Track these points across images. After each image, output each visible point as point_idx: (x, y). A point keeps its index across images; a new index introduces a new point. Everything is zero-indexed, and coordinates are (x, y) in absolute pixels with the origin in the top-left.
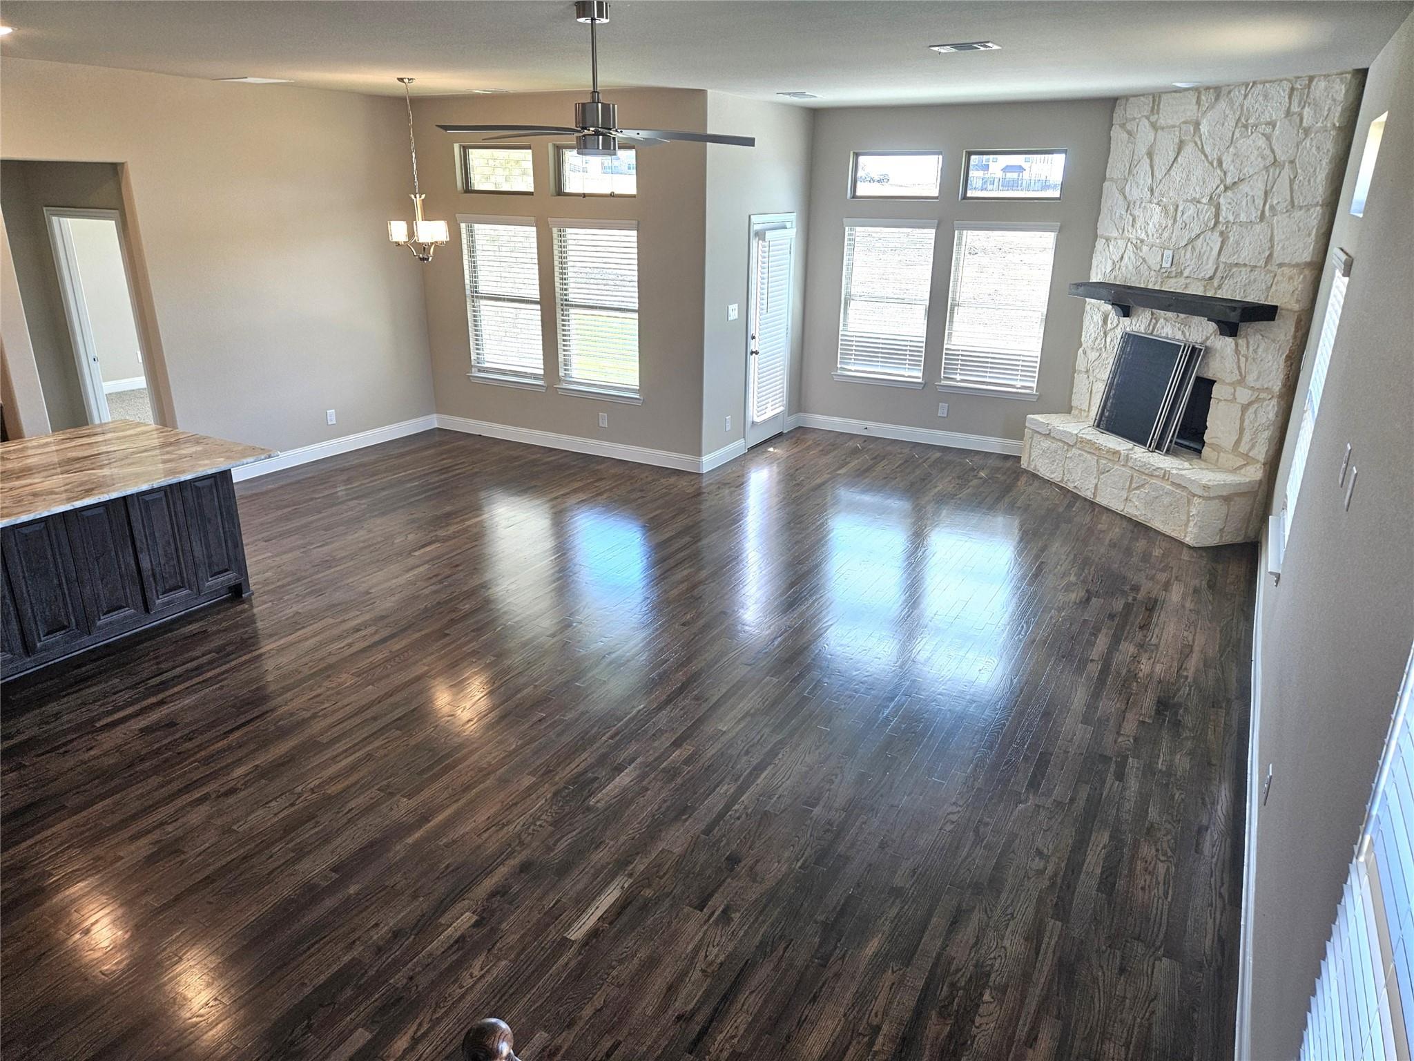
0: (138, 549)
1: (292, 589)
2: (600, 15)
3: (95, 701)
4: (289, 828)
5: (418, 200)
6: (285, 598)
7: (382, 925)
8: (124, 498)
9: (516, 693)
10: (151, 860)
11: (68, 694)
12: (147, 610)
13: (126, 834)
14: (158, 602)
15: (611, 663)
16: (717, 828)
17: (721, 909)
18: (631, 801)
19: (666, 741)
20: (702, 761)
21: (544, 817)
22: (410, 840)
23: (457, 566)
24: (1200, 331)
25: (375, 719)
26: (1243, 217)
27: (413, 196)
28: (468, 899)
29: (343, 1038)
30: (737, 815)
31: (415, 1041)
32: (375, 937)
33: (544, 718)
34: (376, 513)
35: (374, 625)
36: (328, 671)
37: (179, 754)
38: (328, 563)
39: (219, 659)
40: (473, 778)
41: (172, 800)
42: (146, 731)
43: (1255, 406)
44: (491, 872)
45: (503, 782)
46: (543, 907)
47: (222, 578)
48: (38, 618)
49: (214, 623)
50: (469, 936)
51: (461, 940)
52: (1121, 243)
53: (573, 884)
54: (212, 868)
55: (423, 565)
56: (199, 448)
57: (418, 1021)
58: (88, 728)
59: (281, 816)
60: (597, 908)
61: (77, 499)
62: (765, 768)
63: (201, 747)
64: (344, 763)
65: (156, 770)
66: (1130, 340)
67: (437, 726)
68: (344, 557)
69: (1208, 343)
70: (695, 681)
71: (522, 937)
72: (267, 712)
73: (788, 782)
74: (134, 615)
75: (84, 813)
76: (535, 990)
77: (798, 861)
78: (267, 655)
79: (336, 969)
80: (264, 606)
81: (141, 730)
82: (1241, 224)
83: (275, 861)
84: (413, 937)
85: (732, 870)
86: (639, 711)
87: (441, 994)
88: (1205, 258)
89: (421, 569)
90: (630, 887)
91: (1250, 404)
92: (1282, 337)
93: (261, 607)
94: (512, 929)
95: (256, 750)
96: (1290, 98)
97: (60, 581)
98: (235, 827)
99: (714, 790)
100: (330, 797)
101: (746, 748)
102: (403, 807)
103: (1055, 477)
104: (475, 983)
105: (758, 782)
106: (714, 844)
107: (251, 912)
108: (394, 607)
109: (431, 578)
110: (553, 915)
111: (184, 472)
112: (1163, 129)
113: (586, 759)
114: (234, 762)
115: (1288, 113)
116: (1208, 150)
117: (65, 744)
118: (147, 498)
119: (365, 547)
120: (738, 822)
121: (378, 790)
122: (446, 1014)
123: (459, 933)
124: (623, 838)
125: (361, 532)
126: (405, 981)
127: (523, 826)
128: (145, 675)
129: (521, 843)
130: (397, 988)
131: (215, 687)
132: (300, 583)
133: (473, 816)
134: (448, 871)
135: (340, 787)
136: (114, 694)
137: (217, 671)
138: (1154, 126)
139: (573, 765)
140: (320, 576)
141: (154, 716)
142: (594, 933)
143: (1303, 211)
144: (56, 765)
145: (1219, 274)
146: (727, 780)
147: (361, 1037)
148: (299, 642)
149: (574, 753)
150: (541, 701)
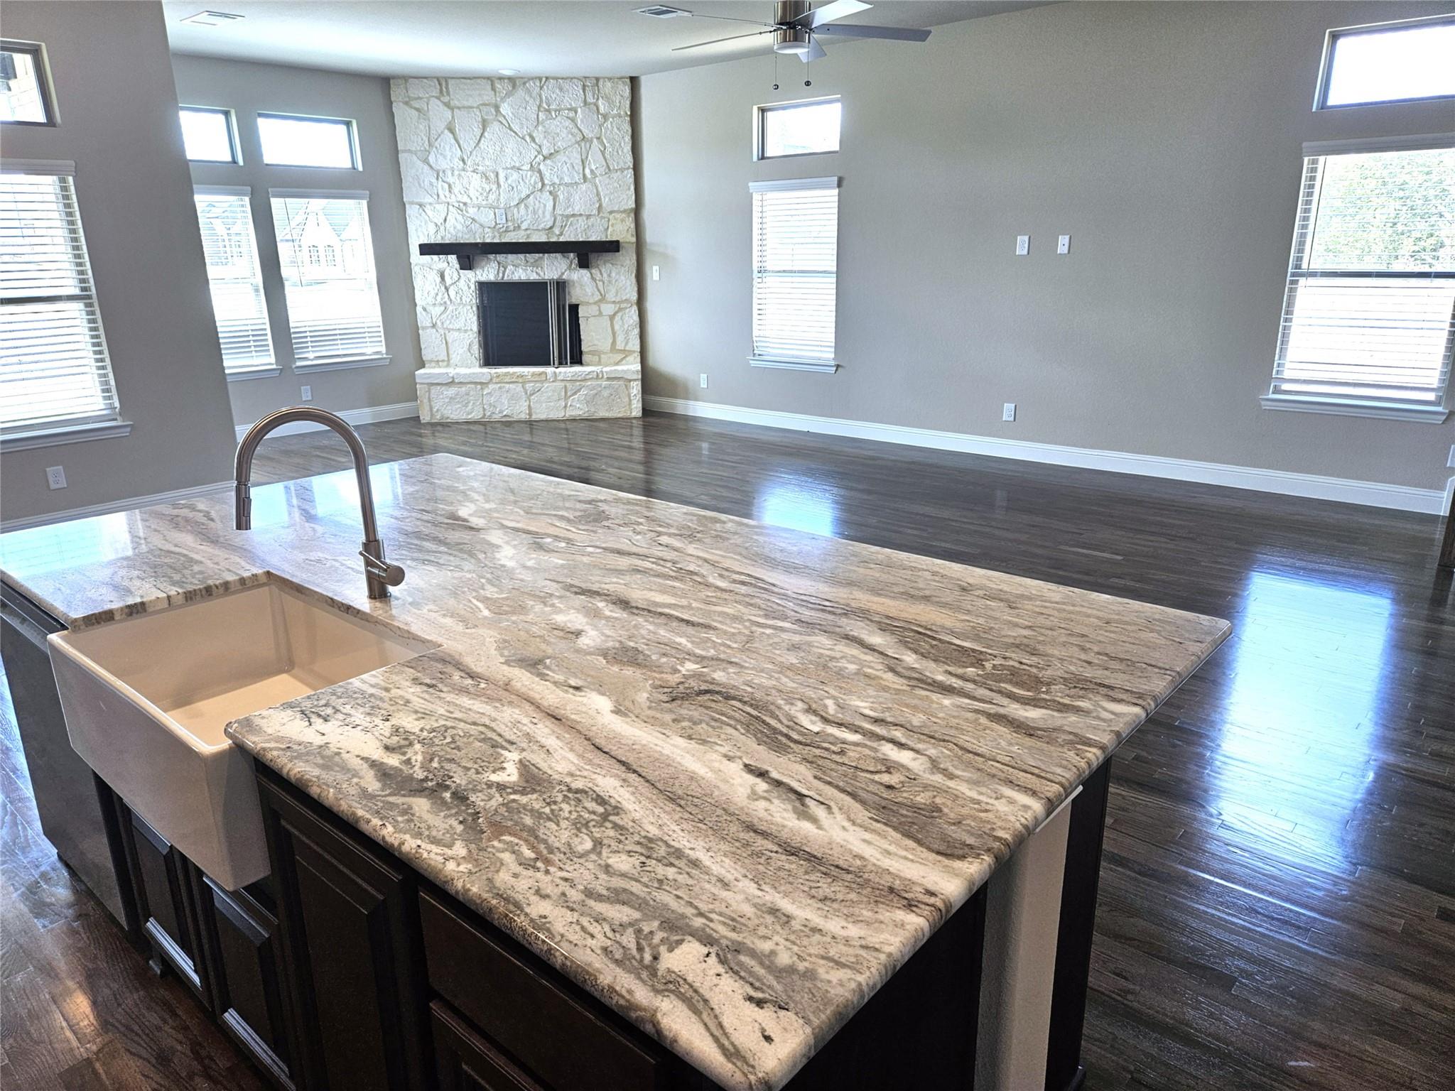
24: (551, 269)
26: (567, 180)
43: (620, 314)
52: (442, 208)
66: (483, 287)
69: (564, 277)
82: (567, 185)
88: (540, 212)
91: (615, 314)
92: (628, 262)
96: (584, 91)
112: (459, 108)
115: (585, 102)
116: (516, 128)
138: (447, 105)
143: (619, 173)
145: (558, 223)
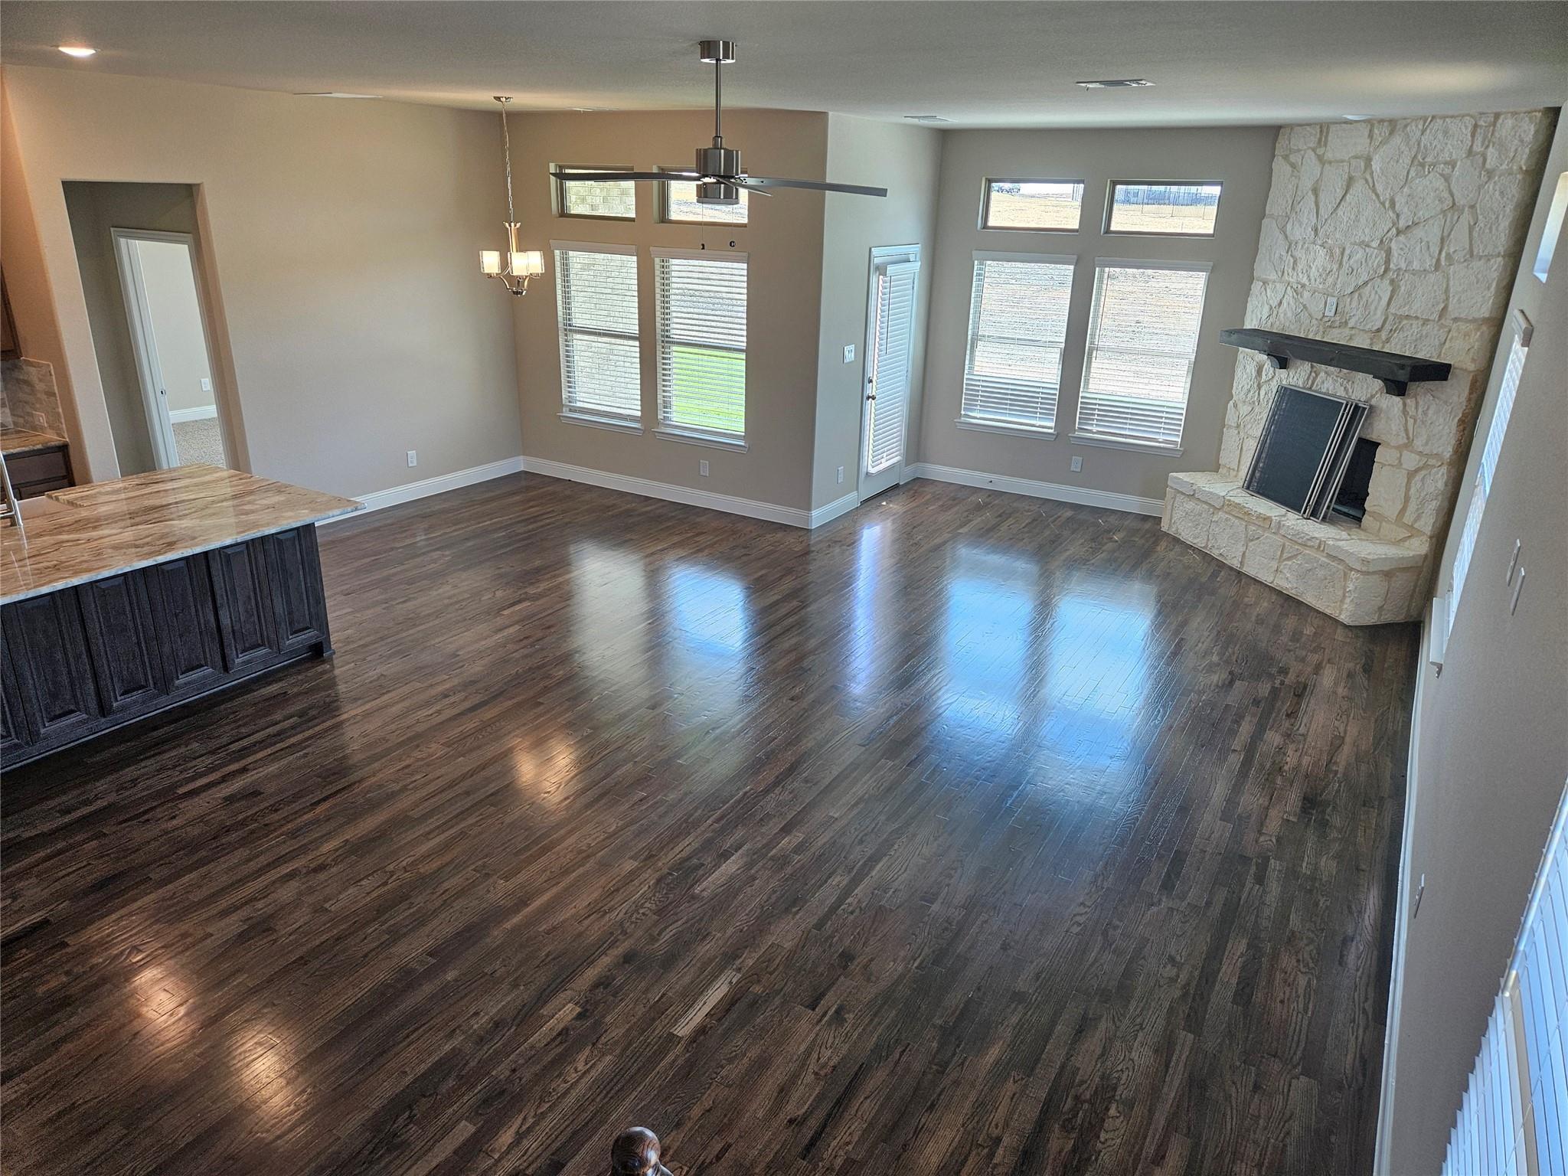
0: (219, 604)
1: (376, 649)
2: (726, 57)
3: (175, 767)
4: (381, 909)
5: (513, 228)
6: (369, 659)
7: (482, 1014)
8: (206, 553)
9: (615, 770)
10: (243, 938)
11: (146, 758)
12: (226, 669)
13: (213, 910)
14: (237, 661)
15: (715, 740)
16: (830, 922)
17: (832, 1010)
18: (738, 892)
19: (773, 827)
20: (812, 851)
21: (647, 905)
22: (508, 925)
23: (549, 627)
24: (1365, 388)
25: (467, 793)
26: (1416, 265)
27: (507, 225)
28: (570, 989)
29: (446, 1130)
30: (851, 909)
31: (520, 1137)
32: (475, 1027)
33: (645, 798)
34: (461, 566)
35: (464, 691)
36: (416, 740)
37: (266, 825)
38: (413, 620)
39: (301, 724)
40: (572, 860)
41: (260, 876)
42: (230, 800)
43: (1423, 473)
44: (593, 962)
45: (604, 866)
46: (649, 1001)
47: (303, 636)
48: (115, 677)
49: (293, 685)
50: (573, 1029)
51: (564, 1032)
52: (1280, 287)
53: (680, 977)
54: (304, 949)
55: (511, 625)
56: (281, 498)
57: (522, 1116)
58: (169, 796)
59: (374, 895)
60: (705, 1003)
61: (157, 553)
62: (880, 859)
63: (287, 820)
64: (437, 840)
65: (243, 842)
66: (1288, 395)
67: (533, 803)
68: (429, 615)
69: (1373, 402)
70: (804, 762)
71: (628, 1031)
72: (355, 783)
73: (904, 875)
74: (213, 674)
75: (170, 887)
76: (642, 1087)
77: (915, 961)
78: (352, 721)
79: (437, 1059)
80: (347, 667)
81: (226, 799)
82: (1414, 273)
83: (369, 942)
84: (514, 1028)
85: (845, 967)
86: (746, 793)
87: (545, 1089)
88: (1373, 307)
89: (511, 630)
90: (738, 982)
91: (1417, 471)
92: (1455, 398)
93: (342, 668)
94: (616, 1025)
95: (341, 826)
96: (1473, 136)
97: (138, 637)
98: (327, 905)
99: (826, 882)
100: (424, 877)
101: (859, 838)
102: (500, 890)
103: (1199, 543)
104: (581, 1078)
105: (873, 873)
106: (826, 940)
107: (350, 994)
108: (484, 671)
109: (521, 640)
110: (658, 1010)
111: (268, 524)
112: (1330, 163)
113: (690, 844)
114: (322, 836)
115: (1470, 152)
116: (1379, 188)
117: (145, 812)
118: (230, 552)
119: (451, 604)
120: (852, 917)
121: (474, 870)
122: (551, 1108)
123: (561, 1026)
124: (730, 931)
125: (447, 588)
126: (507, 1073)
127: (625, 914)
128: (225, 740)
129: (624, 932)
130: (500, 1080)
131: (299, 754)
132: (383, 643)
133: (572, 902)
134: (549, 959)
135: (435, 865)
136: (195, 759)
137: (300, 737)
138: (1320, 158)
139: (677, 850)
140: (404, 634)
141: (237, 785)
142: (702, 1030)
143: (1483, 261)
144: (139, 834)
145: (1388, 327)
146: (839, 871)
147: (465, 1130)
148: (386, 707)
149: (677, 836)
150: (641, 780)
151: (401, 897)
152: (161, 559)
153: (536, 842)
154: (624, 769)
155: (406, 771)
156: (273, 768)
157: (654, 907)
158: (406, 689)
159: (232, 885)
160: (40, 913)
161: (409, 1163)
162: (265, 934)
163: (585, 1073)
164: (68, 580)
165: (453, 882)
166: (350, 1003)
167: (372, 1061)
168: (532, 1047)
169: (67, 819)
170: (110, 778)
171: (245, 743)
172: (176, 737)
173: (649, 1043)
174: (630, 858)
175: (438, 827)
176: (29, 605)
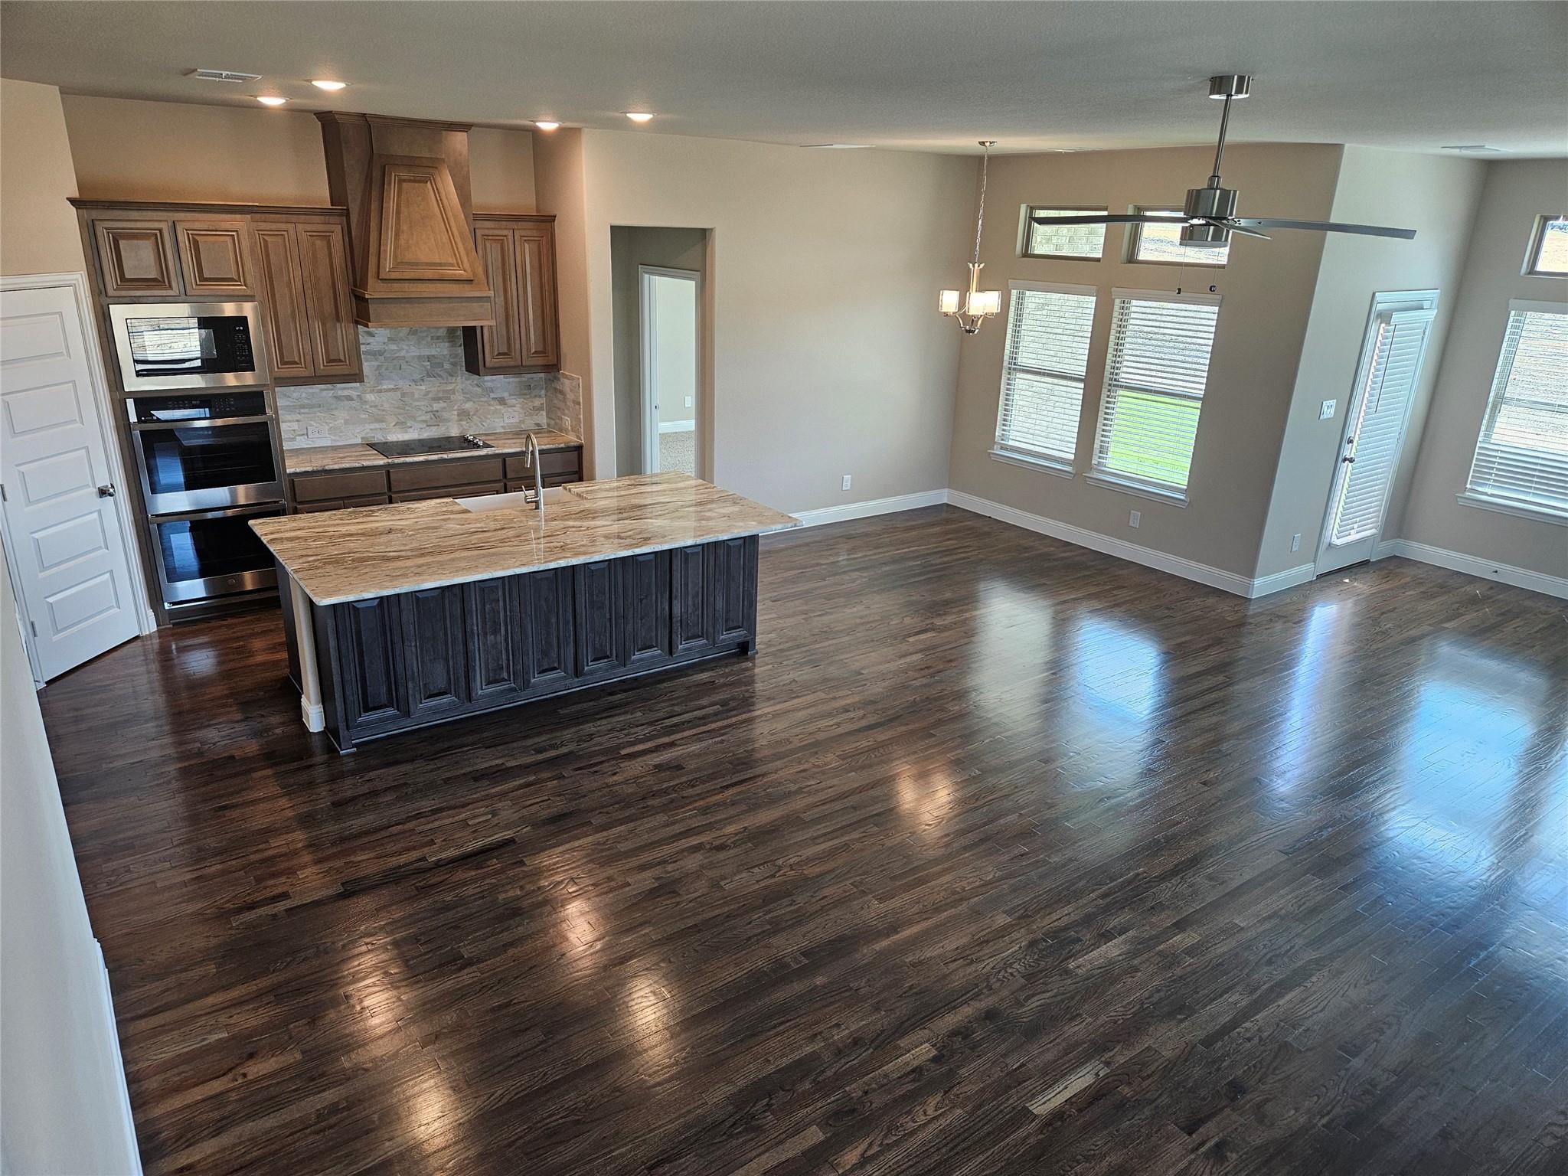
0: (674, 595)
1: (791, 655)
2: (1239, 91)
3: (621, 730)
4: (770, 898)
5: (976, 269)
6: (785, 663)
7: (843, 1027)
8: (671, 550)
9: (1000, 817)
10: (652, 894)
11: (602, 718)
12: (671, 653)
13: (635, 862)
14: (680, 647)
15: (1109, 809)
16: (1220, 1043)
17: (1212, 1143)
18: (1116, 980)
19: (1167, 919)
20: (1209, 956)
21: (1017, 966)
22: (877, 947)
23: (951, 661)
25: (855, 808)
27: (971, 265)
28: (930, 1029)
29: (798, 1129)
30: (1248, 1035)
31: (864, 1161)
32: (836, 1037)
33: (1028, 853)
34: (876, 589)
35: (863, 709)
36: (816, 747)
37: (683, 797)
38: (827, 633)
39: (722, 712)
40: (945, 899)
41: (673, 842)
42: (659, 768)
44: (954, 1008)
45: (976, 914)
46: (1007, 1066)
47: (734, 634)
48: (590, 645)
49: (722, 676)
50: (927, 1071)
51: (918, 1071)
53: (1042, 1052)
54: (700, 918)
55: (917, 653)
56: (736, 509)
57: (869, 1139)
58: (614, 754)
59: (762, 884)
60: (1066, 1088)
61: (637, 546)
62: (1291, 989)
63: (701, 796)
64: (822, 847)
65: (664, 808)
67: (914, 833)
68: (841, 631)
70: (1211, 856)
71: (983, 1090)
72: (759, 776)
73: (1321, 1015)
74: (660, 655)
75: (605, 834)
76: (989, 1153)
77: (1322, 1117)
78: (763, 718)
79: (798, 1057)
80: (765, 668)
81: (656, 767)
83: (753, 928)
84: (871, 1050)
85: (1234, 1099)
86: (1138, 875)
87: (893, 1121)
89: (915, 657)
90: (1106, 1076)
93: (762, 668)
94: (972, 1077)
95: (746, 811)
97: (611, 615)
98: (722, 883)
99: (1221, 996)
100: (806, 878)
101: (1268, 956)
102: (873, 910)
104: (929, 1122)
105: (1281, 1002)
106: (1214, 1062)
107: (728, 973)
108: (883, 693)
109: (922, 669)
110: (1015, 1079)
111: (722, 531)
113: (1069, 914)
114: (726, 819)
117: (596, 764)
118: (689, 551)
119: (862, 624)
120: (1248, 1045)
121: (851, 884)
122: (897, 1143)
123: (916, 1063)
124: (1103, 1019)
125: (861, 608)
126: (860, 1093)
127: (993, 968)
128: (661, 714)
129: (990, 987)
130: (852, 1098)
131: (717, 739)
132: (799, 651)
133: (940, 941)
134: (912, 992)
135: (817, 870)
136: (637, 726)
137: (720, 724)
139: (1054, 916)
140: (817, 646)
141: (664, 757)
142: (1058, 1115)
144: (588, 783)
146: (1239, 988)
147: (814, 1135)
148: (793, 711)
149: (1056, 902)
150: (1025, 834)
151: (783, 892)
152: (638, 551)
153: (914, 870)
154: (1008, 819)
155: (803, 774)
156: (695, 748)
157: (1022, 969)
158: (811, 698)
159: (651, 844)
160: (508, 832)
161: (763, 1148)
162: (670, 895)
163: (933, 1119)
164: (569, 560)
165: (831, 891)
166: (730, 979)
167: (742, 1040)
168: (886, 1076)
169: (540, 757)
170: (573, 730)
171: (675, 720)
172: (627, 704)
173: (1001, 1111)
174: (1004, 912)
175: (825, 834)
176: (538, 576)
